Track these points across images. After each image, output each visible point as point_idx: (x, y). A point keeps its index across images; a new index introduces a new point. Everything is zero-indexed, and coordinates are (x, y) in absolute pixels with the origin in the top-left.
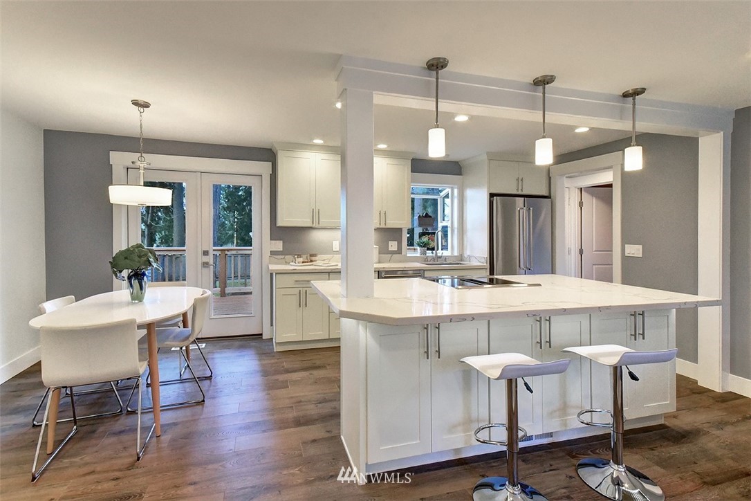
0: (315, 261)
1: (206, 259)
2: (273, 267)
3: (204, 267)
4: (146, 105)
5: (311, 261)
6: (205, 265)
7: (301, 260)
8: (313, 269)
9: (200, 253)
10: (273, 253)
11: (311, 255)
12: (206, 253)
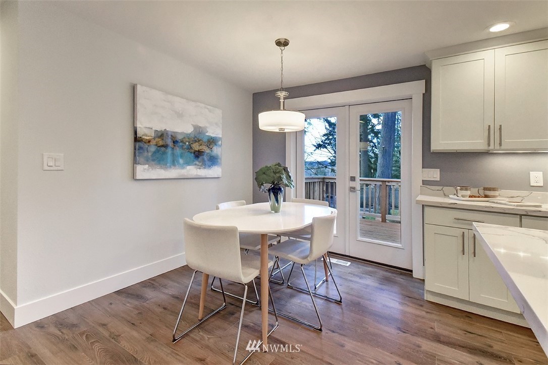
0: (494, 197)
1: (353, 184)
2: (422, 198)
3: (351, 191)
4: (286, 43)
5: (486, 196)
6: (353, 189)
7: (468, 193)
8: (486, 207)
9: (348, 179)
10: (425, 183)
11: (485, 189)
12: (353, 179)
